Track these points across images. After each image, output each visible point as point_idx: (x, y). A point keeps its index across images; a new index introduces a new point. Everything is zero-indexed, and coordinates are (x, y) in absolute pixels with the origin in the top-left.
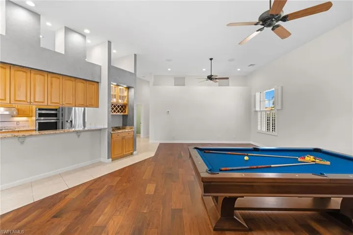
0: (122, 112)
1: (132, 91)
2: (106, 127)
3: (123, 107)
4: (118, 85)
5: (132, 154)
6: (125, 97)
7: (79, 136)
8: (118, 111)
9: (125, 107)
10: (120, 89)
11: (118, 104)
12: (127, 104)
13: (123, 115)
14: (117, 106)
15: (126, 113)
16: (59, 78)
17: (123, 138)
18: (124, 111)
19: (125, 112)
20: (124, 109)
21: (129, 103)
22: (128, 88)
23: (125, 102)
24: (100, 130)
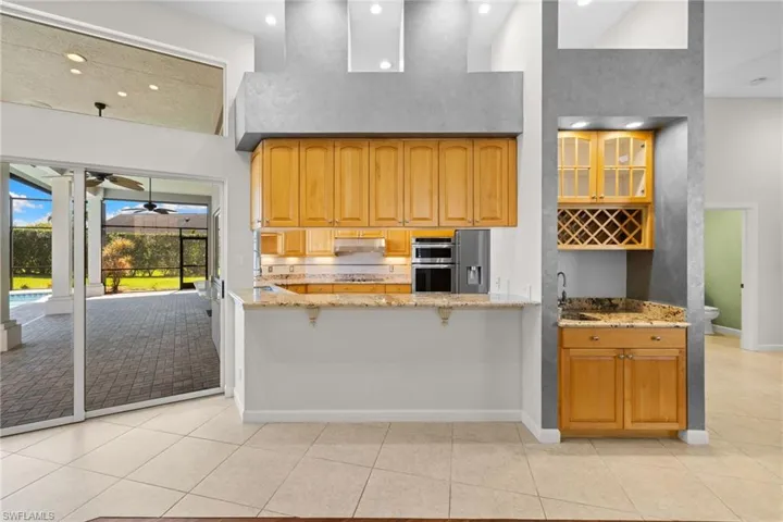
0: (622, 237)
1: (678, 138)
2: (537, 298)
3: (628, 220)
4: (598, 130)
5: (675, 436)
6: (638, 174)
7: (445, 320)
8: (602, 237)
9: (639, 217)
10: (611, 144)
11: (601, 208)
12: (646, 205)
13: (630, 253)
14: (593, 218)
15: (645, 245)
16: (396, 149)
17: (623, 355)
18: (631, 236)
19: (639, 238)
20: (631, 227)
21: (661, 199)
22: (655, 130)
23: (639, 195)
24: (520, 308)
